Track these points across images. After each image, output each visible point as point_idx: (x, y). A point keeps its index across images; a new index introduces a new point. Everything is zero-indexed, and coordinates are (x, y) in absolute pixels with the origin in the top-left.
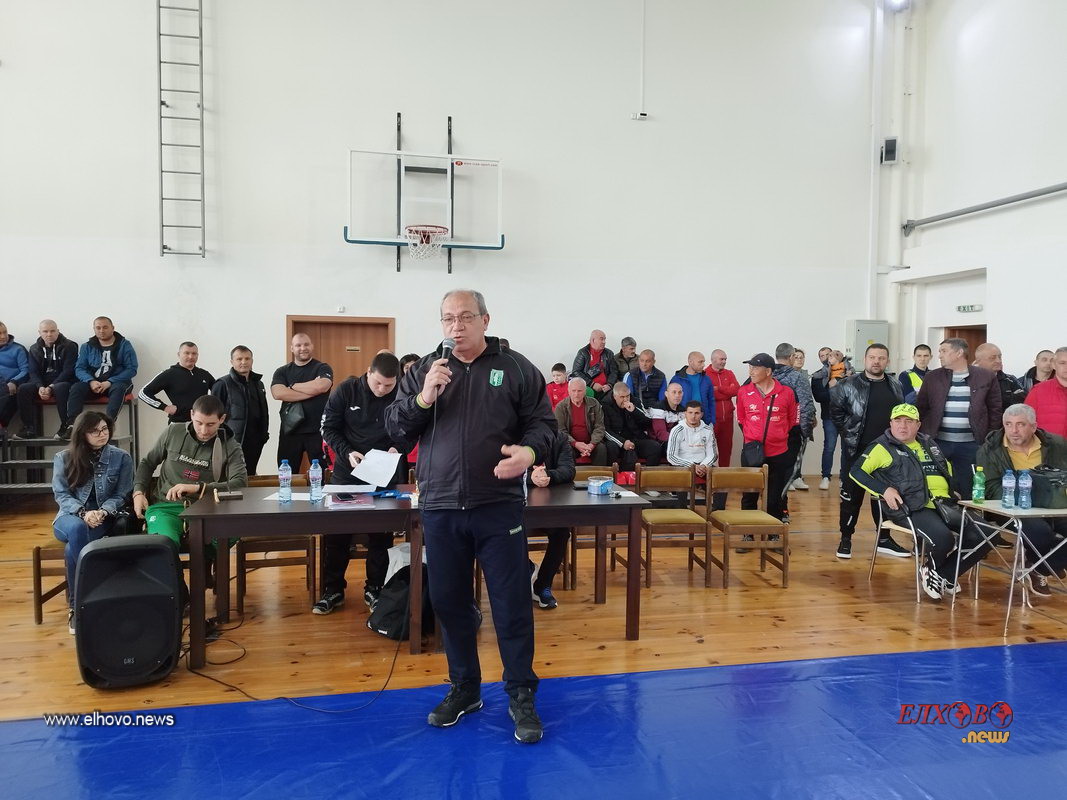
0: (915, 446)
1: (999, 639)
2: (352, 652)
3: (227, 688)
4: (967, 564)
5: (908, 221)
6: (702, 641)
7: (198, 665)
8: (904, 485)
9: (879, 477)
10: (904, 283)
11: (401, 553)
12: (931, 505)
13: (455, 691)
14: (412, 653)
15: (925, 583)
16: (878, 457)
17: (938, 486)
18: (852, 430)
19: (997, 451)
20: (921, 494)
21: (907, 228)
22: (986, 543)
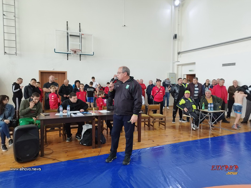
0: (189, 99)
1: (208, 137)
2: (79, 149)
3: (53, 160)
4: (201, 122)
5: (179, 52)
6: (154, 141)
7: (42, 155)
8: (188, 107)
9: (183, 106)
10: (178, 65)
11: (86, 126)
12: (193, 111)
13: (111, 154)
14: (93, 149)
15: (192, 127)
16: (182, 102)
17: (194, 107)
18: (176, 96)
19: (204, 99)
20: (191, 109)
21: (179, 53)
22: (204, 118)
